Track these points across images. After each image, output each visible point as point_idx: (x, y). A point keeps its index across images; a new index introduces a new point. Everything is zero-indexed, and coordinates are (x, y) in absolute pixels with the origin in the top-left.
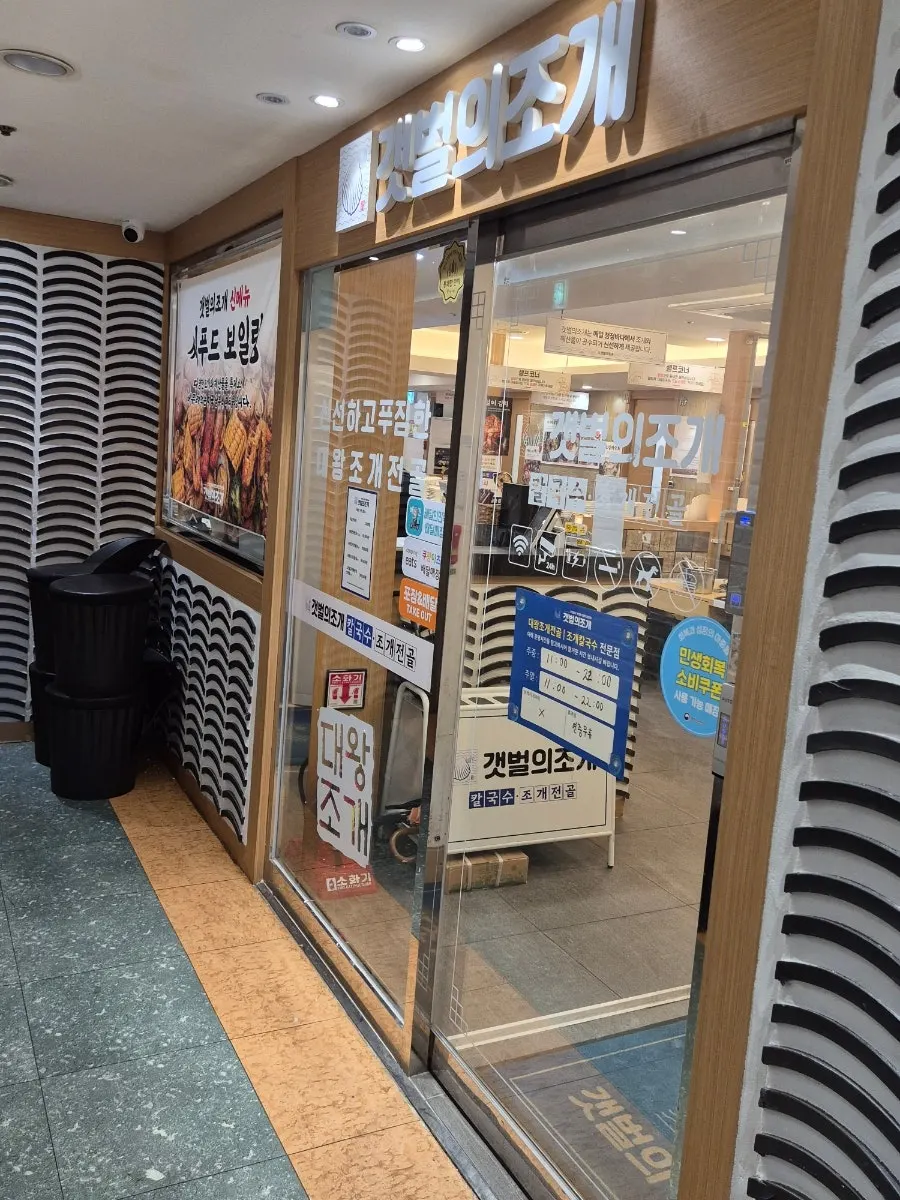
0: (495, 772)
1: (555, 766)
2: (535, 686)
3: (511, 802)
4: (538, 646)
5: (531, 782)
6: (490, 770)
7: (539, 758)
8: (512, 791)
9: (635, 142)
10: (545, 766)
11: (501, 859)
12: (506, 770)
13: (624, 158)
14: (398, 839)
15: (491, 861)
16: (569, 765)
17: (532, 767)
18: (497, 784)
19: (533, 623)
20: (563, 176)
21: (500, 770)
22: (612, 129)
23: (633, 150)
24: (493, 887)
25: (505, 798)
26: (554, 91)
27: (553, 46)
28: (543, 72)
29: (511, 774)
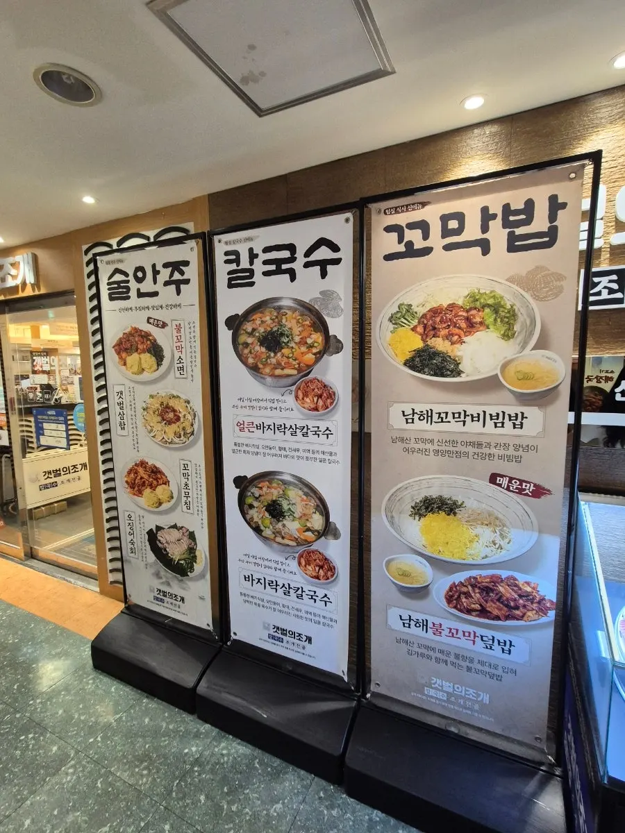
0: (48, 477)
1: (71, 471)
2: (43, 435)
3: (57, 486)
4: (42, 423)
5: (63, 478)
6: (46, 477)
7: (65, 470)
8: (56, 482)
9: (39, 289)
10: (68, 472)
11: (56, 505)
12: (52, 476)
13: (37, 293)
14: (12, 508)
15: (52, 506)
16: (77, 470)
17: (62, 473)
18: (49, 481)
19: (39, 417)
20: (21, 295)
21: (50, 476)
22: (33, 285)
23: (39, 291)
24: (54, 514)
25: (54, 485)
26: (13, 272)
27: (11, 259)
28: (9, 266)
29: (55, 477)
